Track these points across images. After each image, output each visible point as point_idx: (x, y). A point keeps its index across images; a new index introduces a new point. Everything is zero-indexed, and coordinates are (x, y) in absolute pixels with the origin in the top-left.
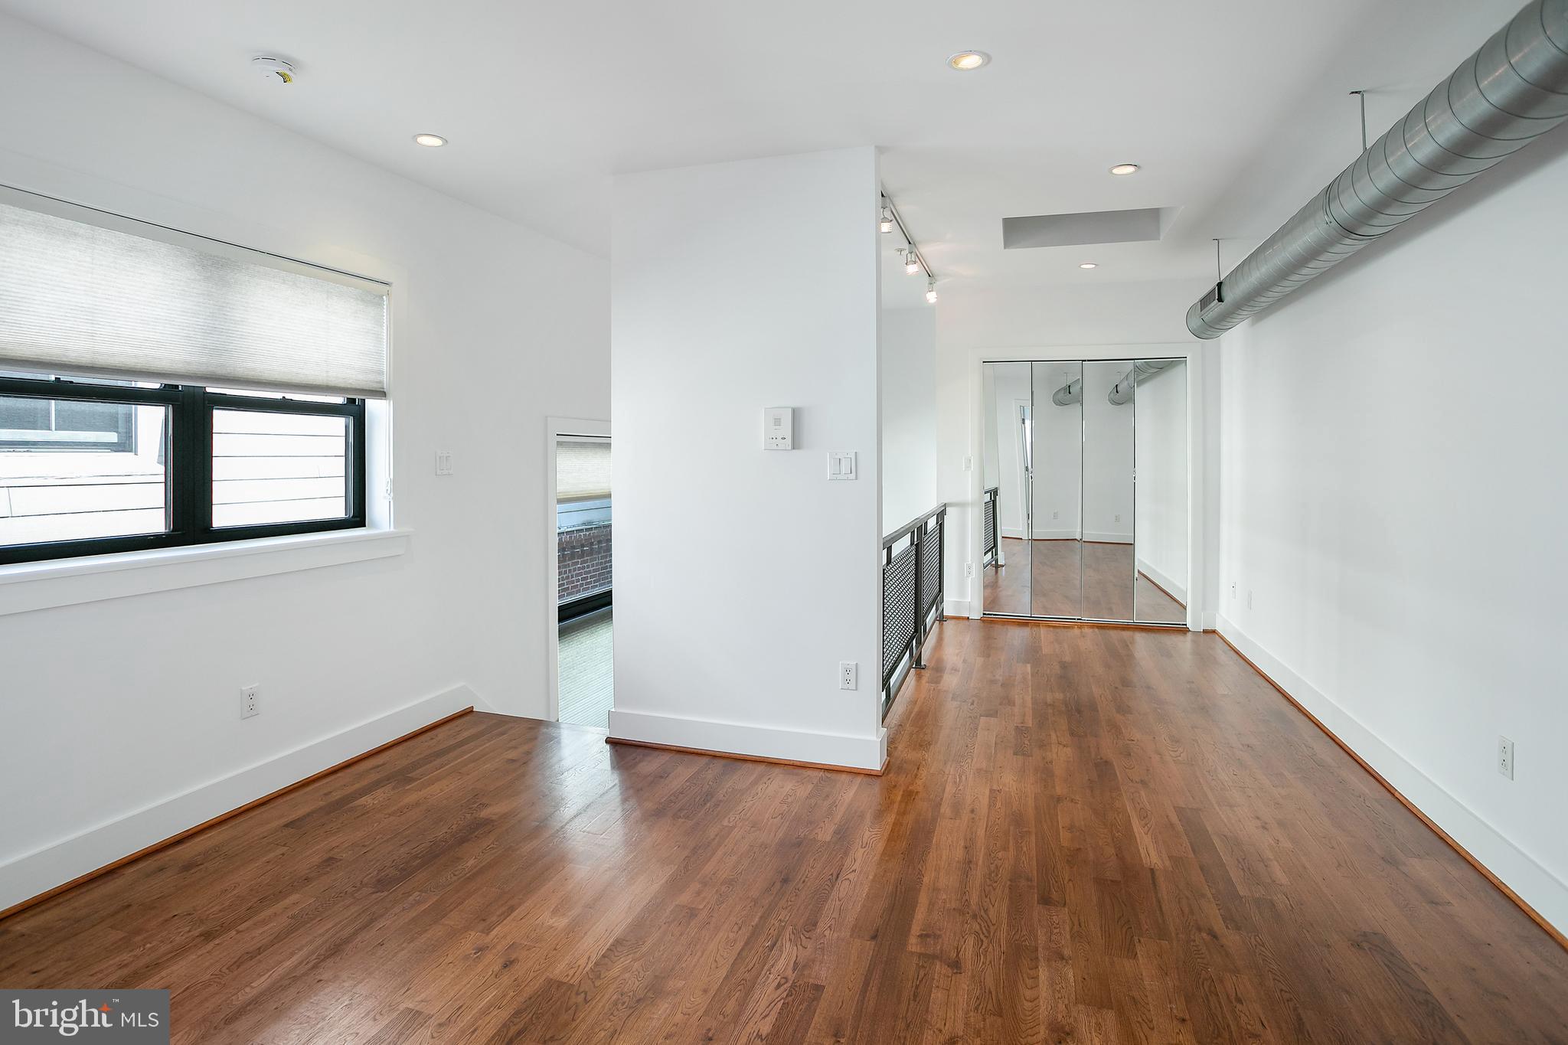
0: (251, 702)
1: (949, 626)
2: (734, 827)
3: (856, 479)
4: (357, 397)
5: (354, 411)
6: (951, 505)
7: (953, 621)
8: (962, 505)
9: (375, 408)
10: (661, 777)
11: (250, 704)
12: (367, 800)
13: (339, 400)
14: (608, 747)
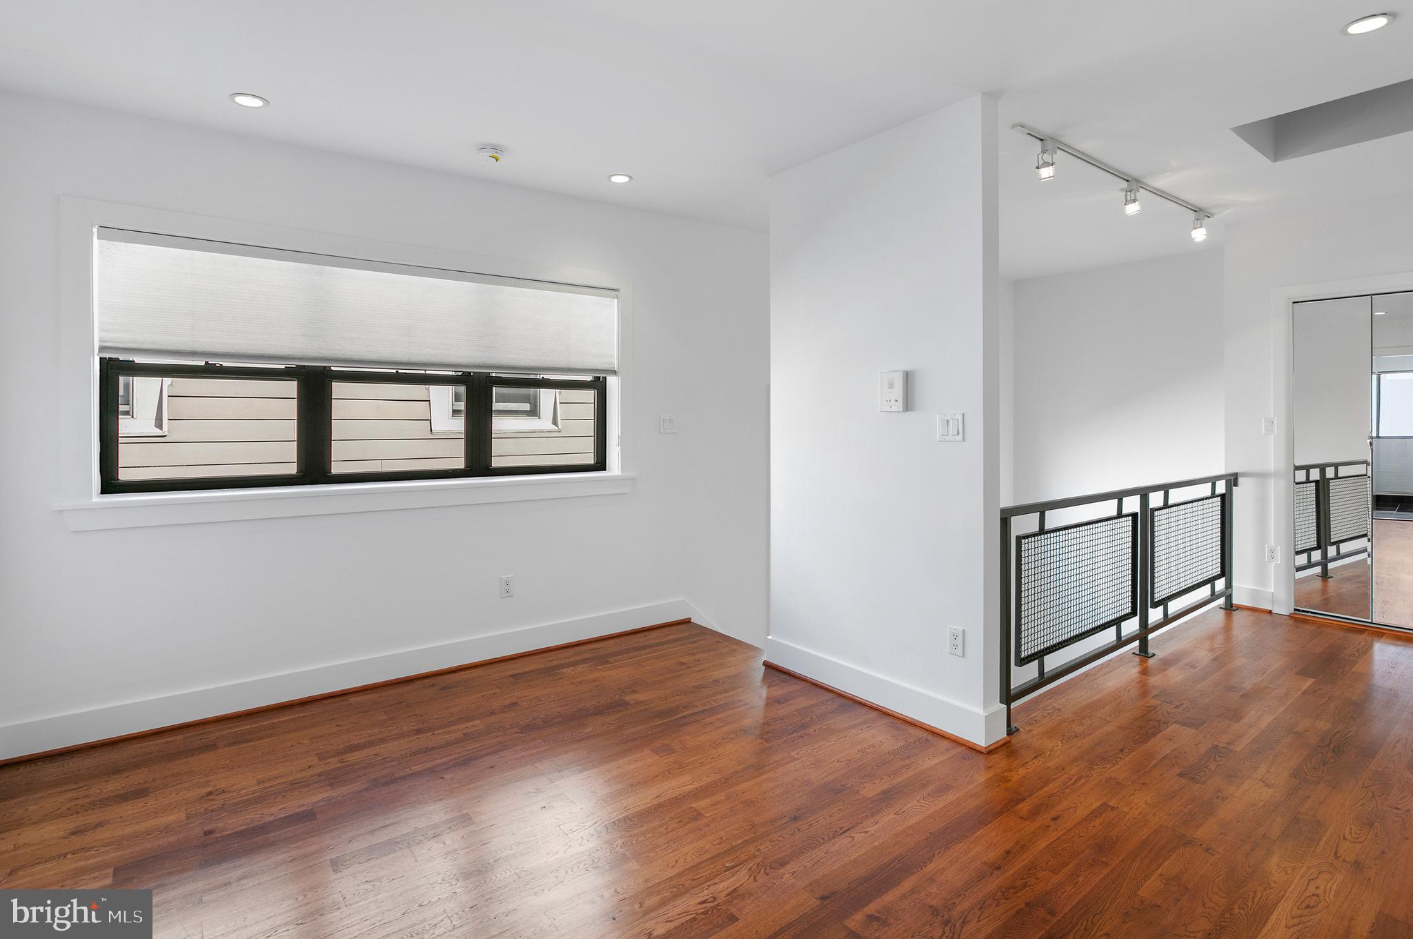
0: (507, 587)
1: (1238, 617)
2: (797, 759)
3: (964, 440)
4: (601, 375)
5: (599, 385)
6: (1245, 475)
7: (1245, 613)
8: (1261, 476)
9: (613, 383)
10: (779, 702)
11: (507, 589)
12: (569, 670)
13: (589, 378)
14: (763, 668)
